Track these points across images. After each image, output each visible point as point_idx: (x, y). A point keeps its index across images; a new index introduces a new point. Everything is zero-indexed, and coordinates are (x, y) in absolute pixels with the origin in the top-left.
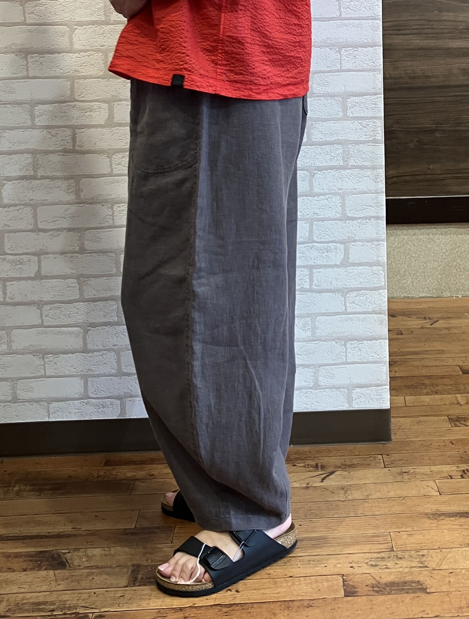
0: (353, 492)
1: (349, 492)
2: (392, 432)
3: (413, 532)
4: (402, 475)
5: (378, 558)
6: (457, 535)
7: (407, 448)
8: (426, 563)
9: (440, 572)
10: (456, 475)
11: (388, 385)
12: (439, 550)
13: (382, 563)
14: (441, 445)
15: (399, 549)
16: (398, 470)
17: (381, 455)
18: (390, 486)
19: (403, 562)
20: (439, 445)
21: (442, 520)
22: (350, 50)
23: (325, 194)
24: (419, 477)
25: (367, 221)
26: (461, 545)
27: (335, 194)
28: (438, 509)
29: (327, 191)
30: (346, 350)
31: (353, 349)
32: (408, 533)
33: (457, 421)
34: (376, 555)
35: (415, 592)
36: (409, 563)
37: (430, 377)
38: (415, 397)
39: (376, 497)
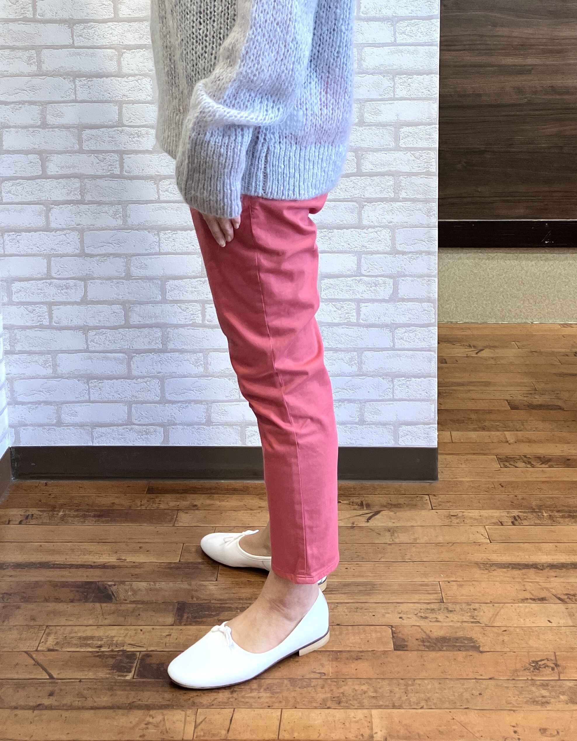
0: (400, 535)
1: (394, 535)
2: (439, 471)
3: (463, 583)
4: (451, 518)
5: (428, 609)
6: (509, 588)
7: (455, 489)
8: (478, 618)
9: (493, 629)
10: (506, 522)
11: (436, 424)
12: (491, 605)
13: (432, 616)
14: (490, 487)
15: (449, 601)
16: (446, 513)
17: (428, 495)
18: (438, 529)
19: (454, 616)
21: (494, 571)
22: (405, 77)
23: (374, 227)
24: (468, 521)
25: (417, 256)
26: (514, 600)
27: (385, 227)
28: (489, 558)
29: (376, 224)
30: (393, 387)
31: (400, 386)
32: (458, 583)
33: (506, 461)
34: (425, 606)
35: (467, 650)
36: (460, 617)
37: (476, 411)
38: (462, 433)
39: (424, 542)
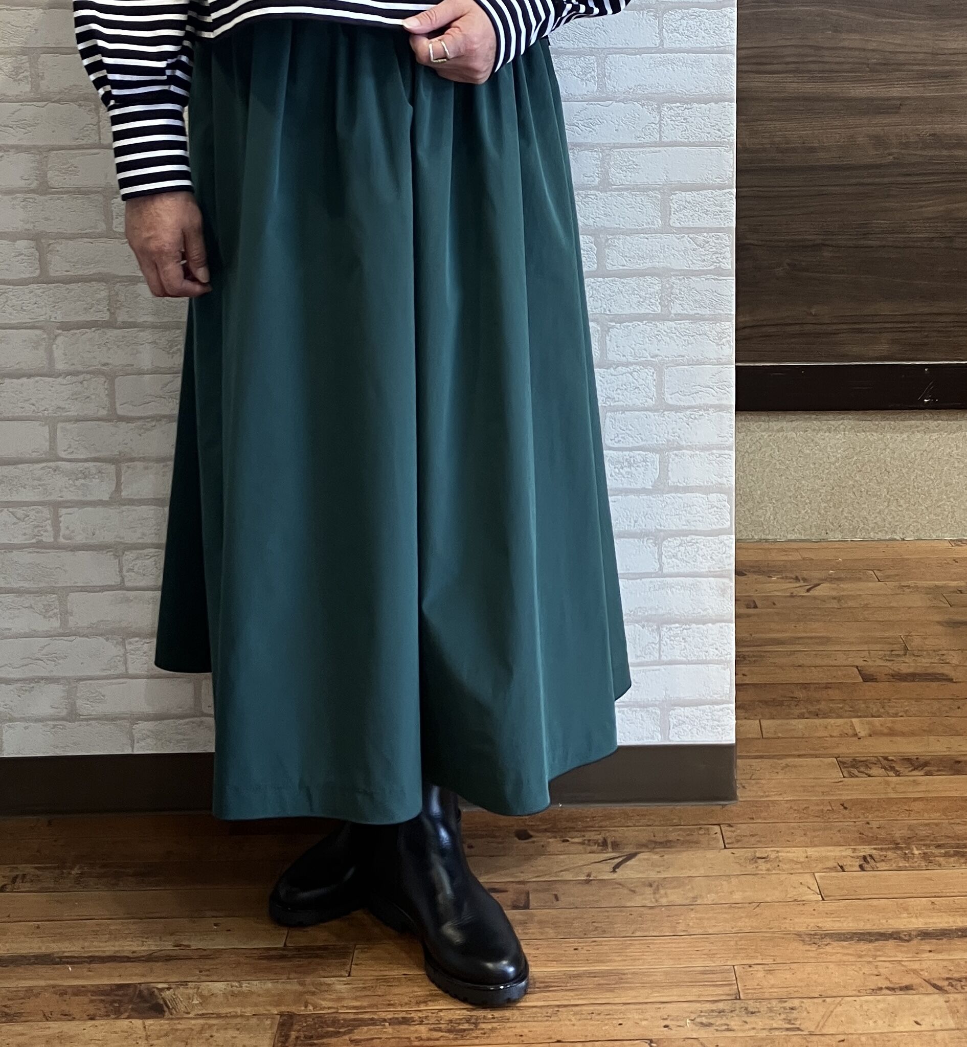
0: (669, 891)
1: (662, 892)
2: (738, 785)
3: (774, 967)
4: (756, 862)
5: (713, 1011)
6: (852, 972)
7: (764, 814)
8: (798, 1022)
9: (823, 1038)
10: (850, 865)
11: (731, 703)
12: (821, 1000)
13: (719, 1021)
14: (825, 809)
15: (750, 996)
16: (749, 853)
17: (719, 825)
18: (734, 881)
19: (757, 1020)
20: (822, 811)
21: (827, 945)
22: (678, 107)
23: (627, 364)
24: (785, 867)
25: (701, 413)
26: (859, 991)
27: (645, 364)
28: (820, 925)
29: (631, 359)
30: (660, 640)
31: (672, 638)
32: (767, 968)
33: (853, 766)
34: (708, 1006)
36: (767, 1022)
37: (805, 686)
38: (778, 722)
39: (710, 902)
